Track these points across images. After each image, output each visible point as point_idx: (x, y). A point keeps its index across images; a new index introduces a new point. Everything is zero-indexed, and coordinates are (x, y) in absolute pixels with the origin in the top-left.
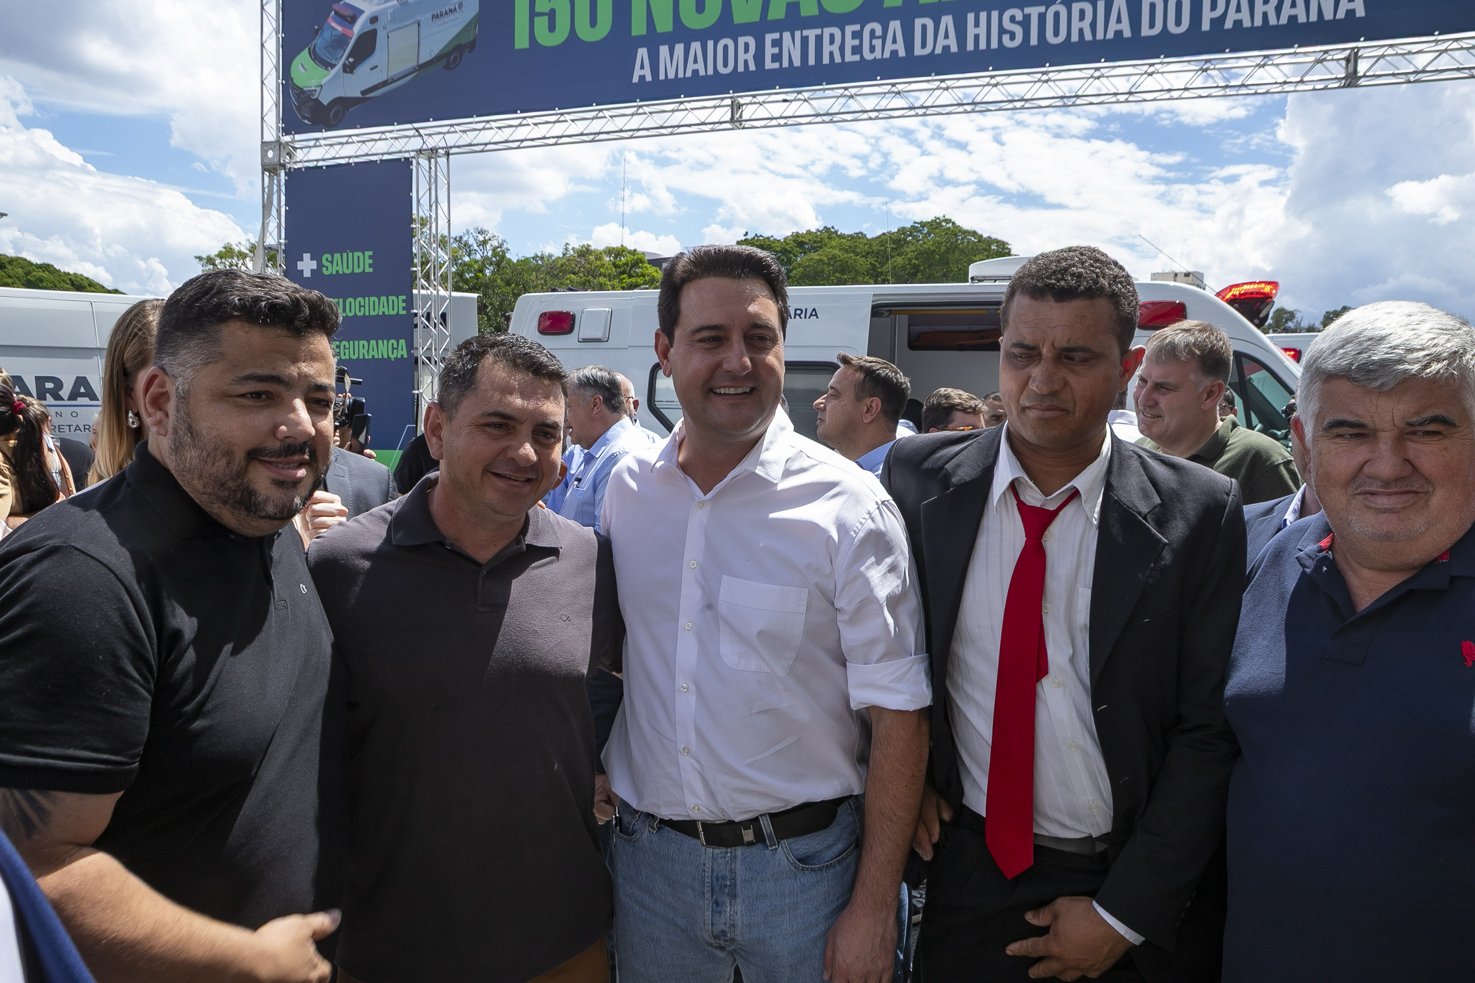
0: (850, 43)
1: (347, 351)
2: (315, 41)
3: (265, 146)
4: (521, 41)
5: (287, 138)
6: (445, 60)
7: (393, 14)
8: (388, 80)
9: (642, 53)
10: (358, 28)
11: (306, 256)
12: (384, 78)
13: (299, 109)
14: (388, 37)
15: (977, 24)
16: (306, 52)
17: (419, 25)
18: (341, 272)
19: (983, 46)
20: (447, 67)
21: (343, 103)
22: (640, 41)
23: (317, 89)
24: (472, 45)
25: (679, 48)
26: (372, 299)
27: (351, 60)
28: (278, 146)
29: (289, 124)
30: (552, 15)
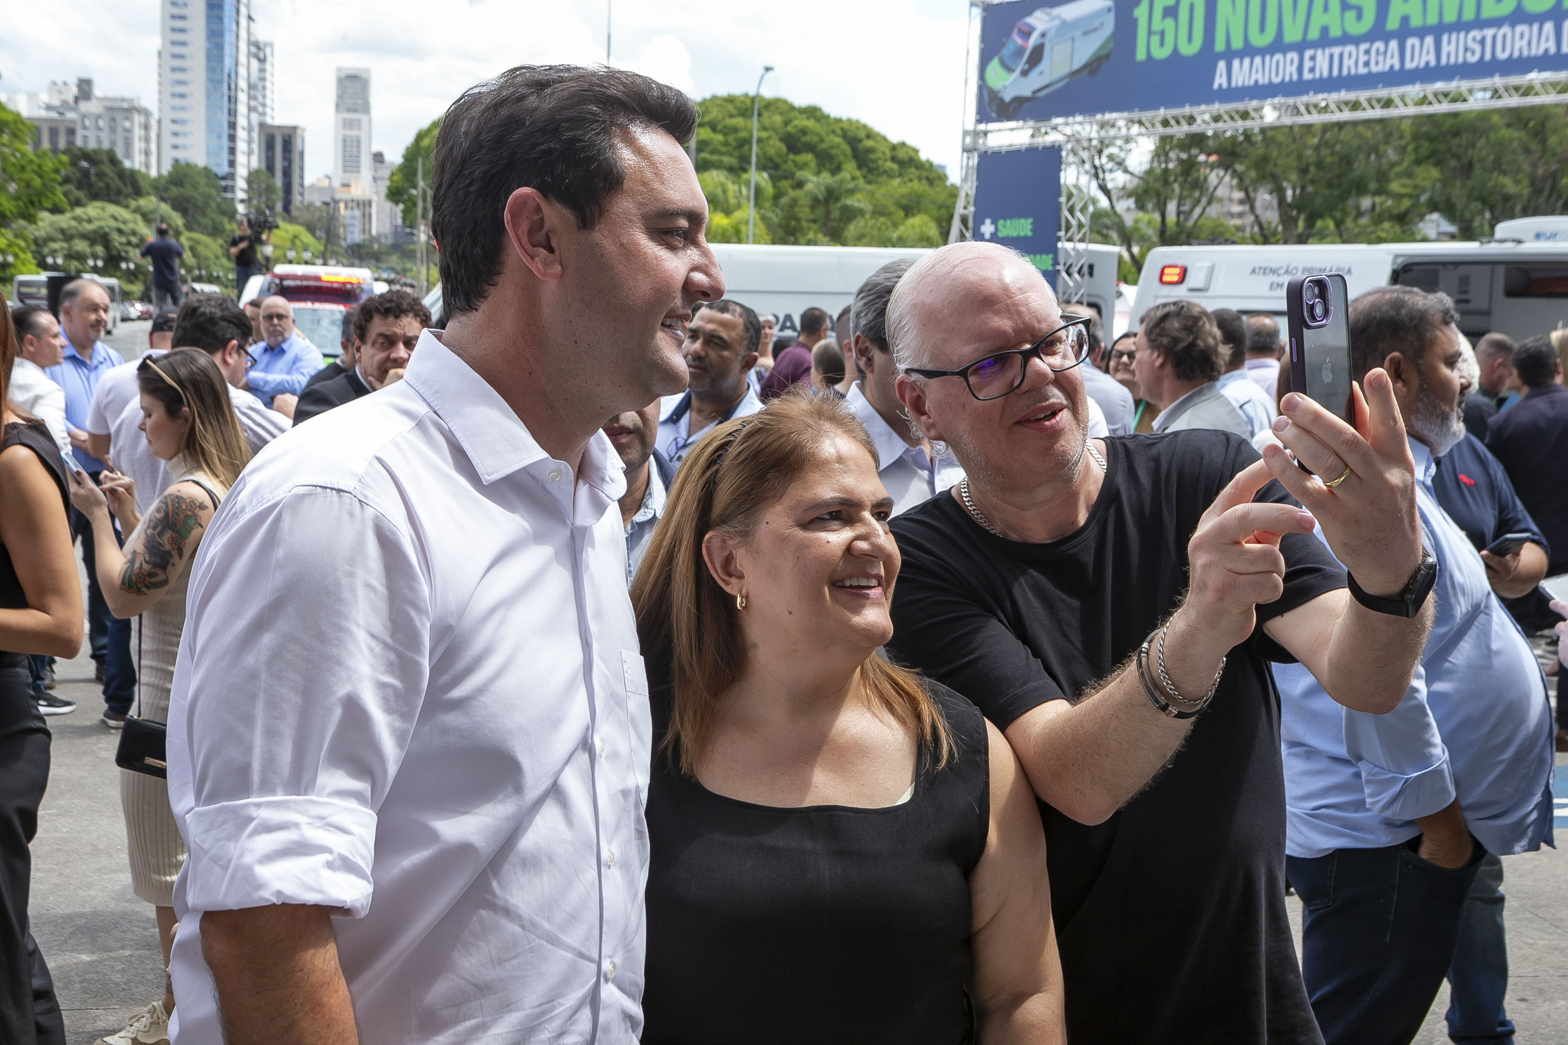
0: (1363, 58)
2: (1003, 52)
3: (966, 133)
4: (1141, 55)
5: (982, 127)
6: (1090, 69)
8: (1049, 84)
9: (1222, 65)
10: (1033, 41)
11: (988, 221)
12: (1049, 81)
13: (990, 104)
14: (1052, 49)
15: (1449, 43)
16: (996, 59)
17: (1073, 40)
18: (1010, 235)
19: (1452, 61)
20: (1091, 73)
21: (1019, 101)
22: (1221, 56)
23: (1002, 89)
24: (1107, 57)
27: (1027, 67)
28: (976, 134)
29: (983, 116)
30: (1162, 33)
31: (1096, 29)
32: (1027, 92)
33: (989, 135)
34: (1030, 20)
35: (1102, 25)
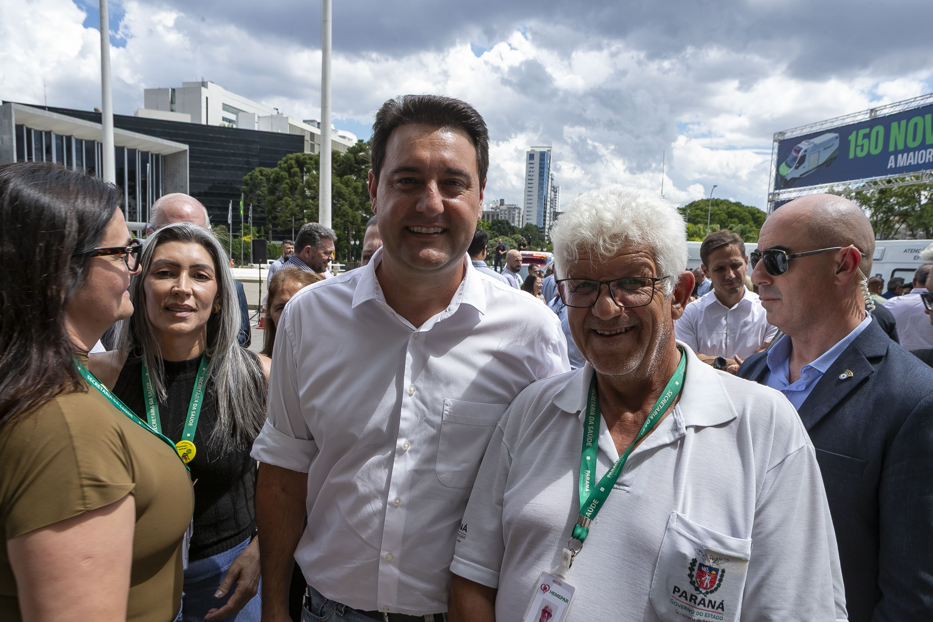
2: (787, 160)
3: (769, 194)
4: (851, 156)
5: (777, 191)
6: (826, 164)
7: (812, 149)
9: (892, 157)
12: (807, 171)
13: (781, 181)
14: (810, 157)
16: (784, 164)
17: (819, 152)
20: (827, 166)
21: (794, 179)
22: (892, 153)
23: (786, 175)
24: (835, 158)
27: (798, 165)
28: (774, 194)
29: (777, 187)
30: (862, 146)
31: (830, 147)
32: (797, 176)
33: (781, 195)
34: (799, 145)
35: (833, 144)
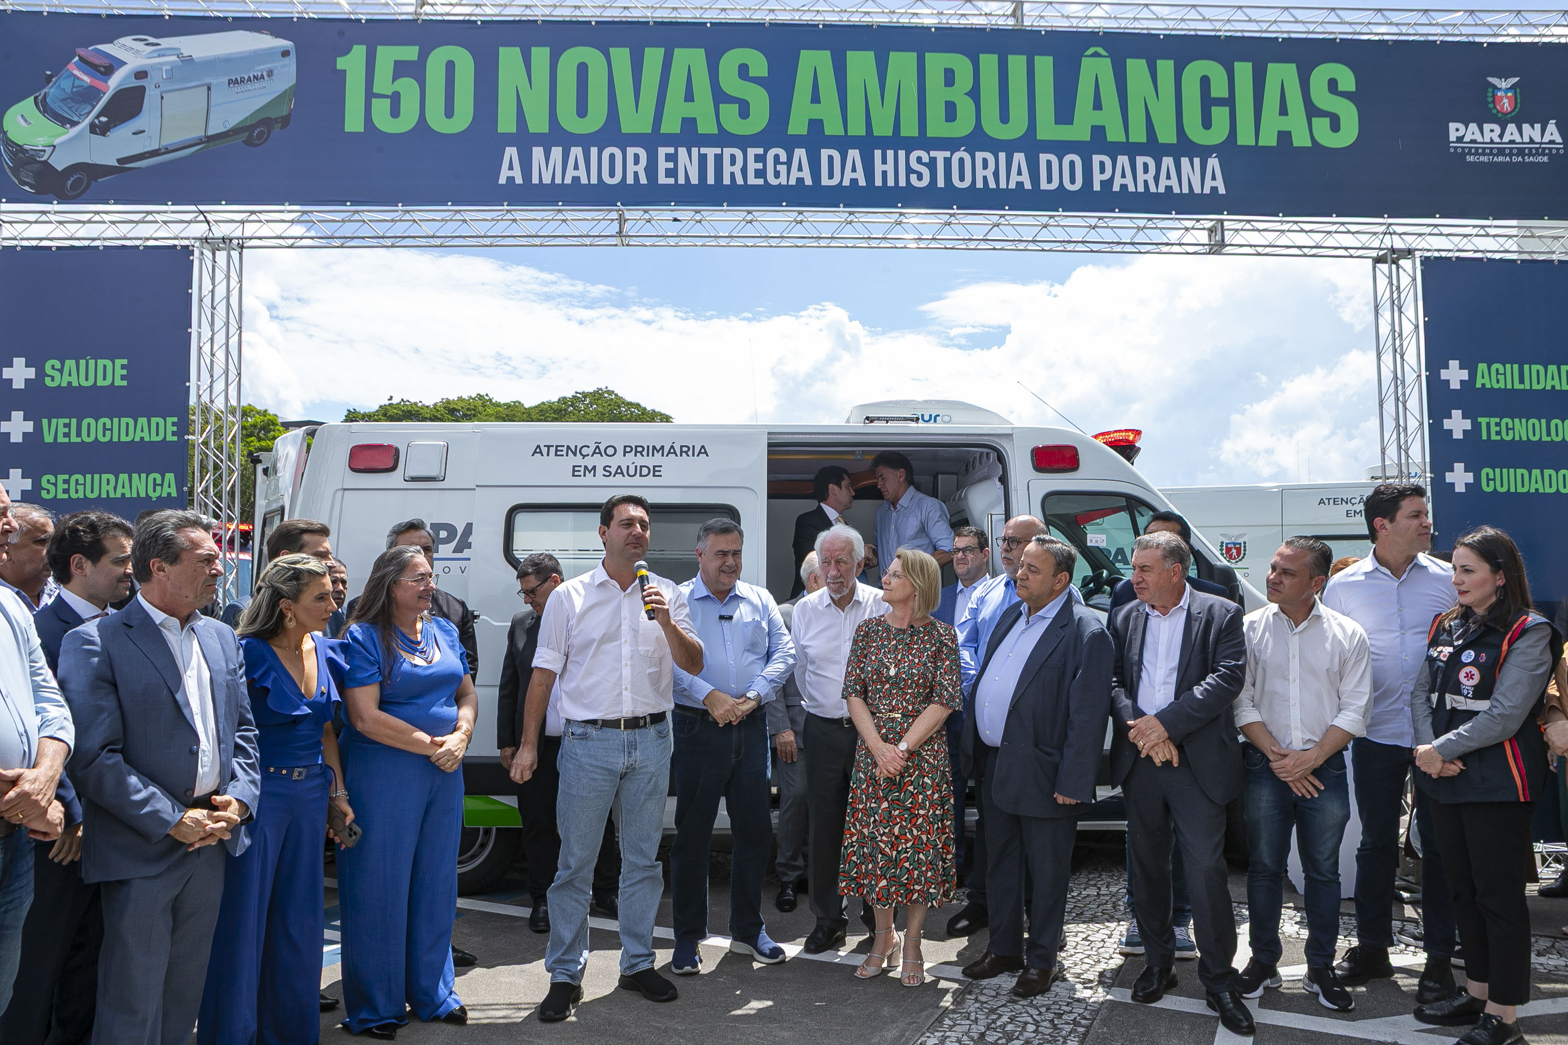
0: (752, 166)
1: (81, 488)
2: (46, 90)
4: (354, 123)
6: (246, 134)
7: (171, 71)
8: (160, 149)
9: (511, 152)
10: (115, 82)
11: (19, 361)
12: (155, 146)
14: (162, 98)
15: (884, 161)
17: (209, 89)
18: (75, 384)
19: (891, 183)
20: (249, 142)
21: (87, 171)
23: (46, 149)
25: (557, 152)
26: (124, 420)
27: (103, 119)
30: (395, 98)
31: (258, 77)
32: (105, 159)
34: (111, 49)
